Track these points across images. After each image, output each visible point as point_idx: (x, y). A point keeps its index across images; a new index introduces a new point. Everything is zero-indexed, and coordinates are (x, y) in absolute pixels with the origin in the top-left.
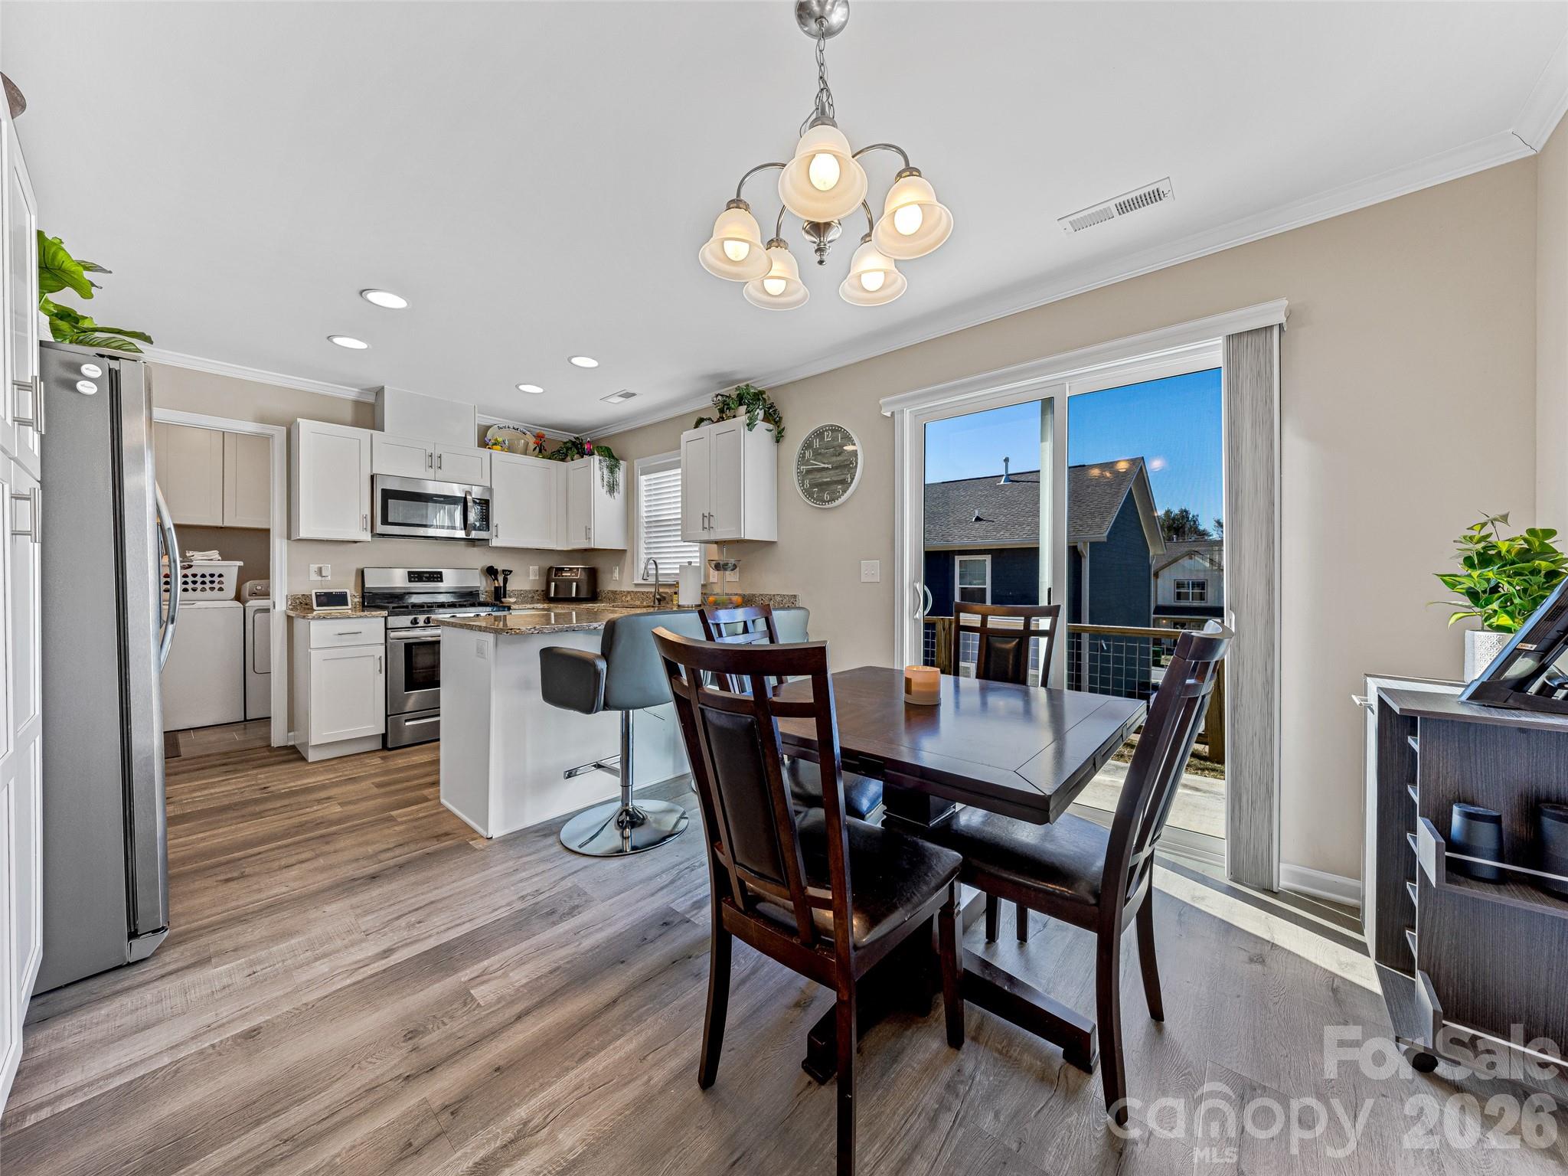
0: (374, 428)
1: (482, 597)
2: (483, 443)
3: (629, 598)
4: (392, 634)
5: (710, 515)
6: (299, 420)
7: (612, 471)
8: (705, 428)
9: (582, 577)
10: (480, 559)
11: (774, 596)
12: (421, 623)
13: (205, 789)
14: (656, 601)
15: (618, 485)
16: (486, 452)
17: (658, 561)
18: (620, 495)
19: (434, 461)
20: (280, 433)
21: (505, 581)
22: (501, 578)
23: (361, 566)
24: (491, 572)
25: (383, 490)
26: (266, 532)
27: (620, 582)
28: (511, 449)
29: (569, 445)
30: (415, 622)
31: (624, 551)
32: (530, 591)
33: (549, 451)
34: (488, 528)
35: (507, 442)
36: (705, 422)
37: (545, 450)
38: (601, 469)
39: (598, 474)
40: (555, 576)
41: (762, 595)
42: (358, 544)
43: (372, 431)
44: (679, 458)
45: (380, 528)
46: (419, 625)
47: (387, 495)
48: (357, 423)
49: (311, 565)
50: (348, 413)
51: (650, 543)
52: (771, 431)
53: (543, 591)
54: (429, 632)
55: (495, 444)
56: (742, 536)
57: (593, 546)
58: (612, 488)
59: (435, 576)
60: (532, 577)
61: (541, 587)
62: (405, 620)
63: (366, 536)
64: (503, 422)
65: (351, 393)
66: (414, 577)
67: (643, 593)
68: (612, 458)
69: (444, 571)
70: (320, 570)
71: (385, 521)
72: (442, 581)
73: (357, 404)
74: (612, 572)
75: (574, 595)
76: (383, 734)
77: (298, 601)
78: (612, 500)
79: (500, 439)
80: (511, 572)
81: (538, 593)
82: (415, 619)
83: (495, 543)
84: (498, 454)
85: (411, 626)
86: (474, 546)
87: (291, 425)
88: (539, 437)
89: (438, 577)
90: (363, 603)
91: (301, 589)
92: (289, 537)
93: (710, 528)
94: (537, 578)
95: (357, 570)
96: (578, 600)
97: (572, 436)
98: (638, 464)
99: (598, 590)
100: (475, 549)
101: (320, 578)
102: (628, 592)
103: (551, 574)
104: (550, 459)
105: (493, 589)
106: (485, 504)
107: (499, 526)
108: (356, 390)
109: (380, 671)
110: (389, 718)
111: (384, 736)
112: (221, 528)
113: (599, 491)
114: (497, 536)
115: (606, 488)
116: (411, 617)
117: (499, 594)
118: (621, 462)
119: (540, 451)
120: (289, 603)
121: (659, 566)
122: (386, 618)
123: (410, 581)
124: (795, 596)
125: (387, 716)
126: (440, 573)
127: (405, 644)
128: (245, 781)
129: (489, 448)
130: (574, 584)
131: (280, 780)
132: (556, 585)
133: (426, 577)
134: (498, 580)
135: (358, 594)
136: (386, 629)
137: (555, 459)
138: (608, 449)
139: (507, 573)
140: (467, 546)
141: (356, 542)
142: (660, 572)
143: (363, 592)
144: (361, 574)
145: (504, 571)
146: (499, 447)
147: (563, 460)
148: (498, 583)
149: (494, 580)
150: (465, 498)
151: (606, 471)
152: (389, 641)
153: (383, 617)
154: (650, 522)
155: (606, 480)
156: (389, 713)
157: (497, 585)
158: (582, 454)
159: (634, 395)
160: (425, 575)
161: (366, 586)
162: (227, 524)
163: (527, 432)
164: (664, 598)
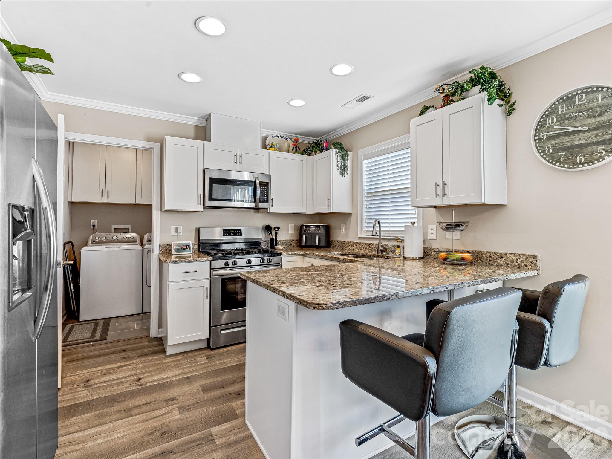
0: (205, 140)
1: (263, 246)
2: (265, 147)
3: (354, 247)
4: (215, 272)
5: (444, 184)
6: (165, 137)
7: (343, 159)
8: (430, 114)
9: (322, 232)
10: (261, 221)
11: (506, 254)
12: (231, 265)
13: (109, 374)
14: (380, 251)
15: (347, 168)
16: (266, 152)
17: (381, 221)
18: (348, 176)
19: (238, 159)
20: (156, 147)
21: (276, 234)
22: (273, 232)
23: (198, 227)
24: (268, 228)
25: (209, 178)
26: (150, 206)
27: (347, 235)
28: (280, 150)
29: (314, 145)
30: (227, 264)
31: (350, 214)
32: (289, 240)
33: (301, 150)
34: (267, 202)
35: (278, 145)
36: (430, 109)
37: (299, 149)
38: (336, 157)
39: (335, 161)
40: (305, 231)
41: (490, 253)
42: (197, 213)
43: (205, 142)
44: (408, 141)
45: (209, 203)
46: (229, 266)
47: (213, 181)
48: (196, 138)
49: (172, 226)
50: (192, 133)
51: (371, 208)
52: (502, 105)
53: (296, 240)
54: (235, 271)
55: (271, 147)
56: (483, 201)
57: (331, 211)
58: (343, 170)
59: (238, 232)
60: (290, 232)
61: (295, 238)
62: (221, 263)
63: (200, 208)
64: (275, 133)
65: (193, 121)
66: (226, 233)
67: (366, 244)
68: (343, 151)
69: (242, 229)
70: (177, 228)
71: (211, 199)
72: (241, 235)
73: (197, 127)
74: (341, 228)
75: (317, 244)
76: (208, 338)
77: (165, 248)
78: (343, 178)
79: (274, 144)
80: (279, 228)
81: (294, 241)
82: (227, 262)
83: (271, 210)
84: (273, 152)
85: (225, 267)
86: (258, 212)
87: (162, 142)
88: (296, 141)
89: (239, 233)
90: (199, 249)
91: (166, 241)
92: (161, 210)
93: (444, 194)
94: (293, 232)
95: (196, 229)
96: (318, 247)
97: (314, 139)
98: (361, 153)
99: (331, 240)
100: (259, 214)
101: (176, 234)
102: (354, 243)
103: (301, 230)
104: (302, 154)
105: (269, 240)
106: (265, 185)
107: (274, 200)
108: (196, 118)
109: (207, 296)
110: (211, 328)
111: (209, 340)
112: (135, 204)
113: (336, 172)
114: (272, 206)
115: (339, 171)
116: (225, 261)
117: (273, 243)
118: (349, 152)
119: (296, 150)
120: (161, 249)
121: (382, 225)
122: (211, 261)
123: (224, 235)
124: (535, 257)
125: (210, 327)
126: (240, 230)
127: (221, 279)
128: (132, 370)
129: (268, 149)
130: (317, 237)
131: (149, 372)
132: (306, 238)
133: (233, 233)
134: (272, 234)
135: (196, 244)
136: (211, 269)
137: (305, 154)
138: (341, 144)
139: (277, 229)
140: (255, 212)
141: (195, 212)
142: (382, 229)
143: (199, 243)
144: (198, 231)
145: (275, 228)
146: (273, 148)
147: (310, 155)
148: (272, 236)
149: (270, 234)
150: (255, 182)
151: (340, 159)
152: (212, 277)
153: (209, 261)
154: (371, 193)
155: (339, 165)
156: (211, 325)
157: (271, 237)
158: (322, 150)
159: (368, 98)
160: (232, 231)
161: (200, 239)
162: (137, 203)
163: (288, 139)
164: (386, 250)
